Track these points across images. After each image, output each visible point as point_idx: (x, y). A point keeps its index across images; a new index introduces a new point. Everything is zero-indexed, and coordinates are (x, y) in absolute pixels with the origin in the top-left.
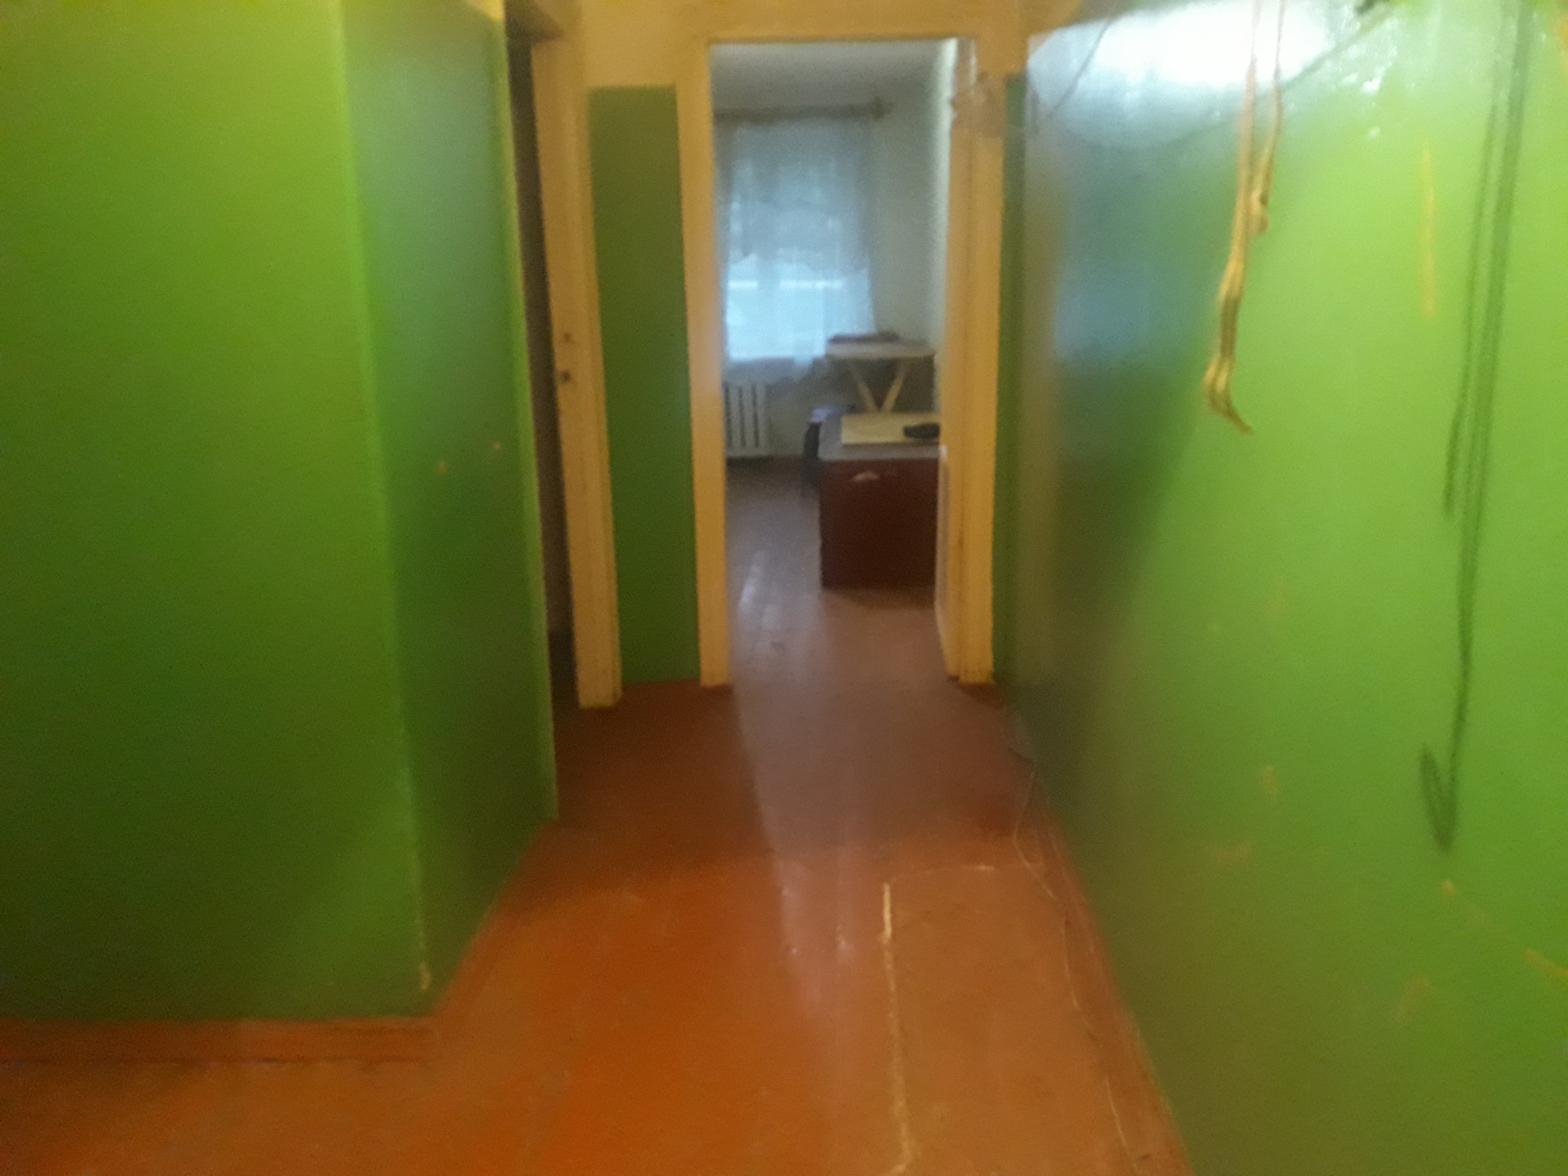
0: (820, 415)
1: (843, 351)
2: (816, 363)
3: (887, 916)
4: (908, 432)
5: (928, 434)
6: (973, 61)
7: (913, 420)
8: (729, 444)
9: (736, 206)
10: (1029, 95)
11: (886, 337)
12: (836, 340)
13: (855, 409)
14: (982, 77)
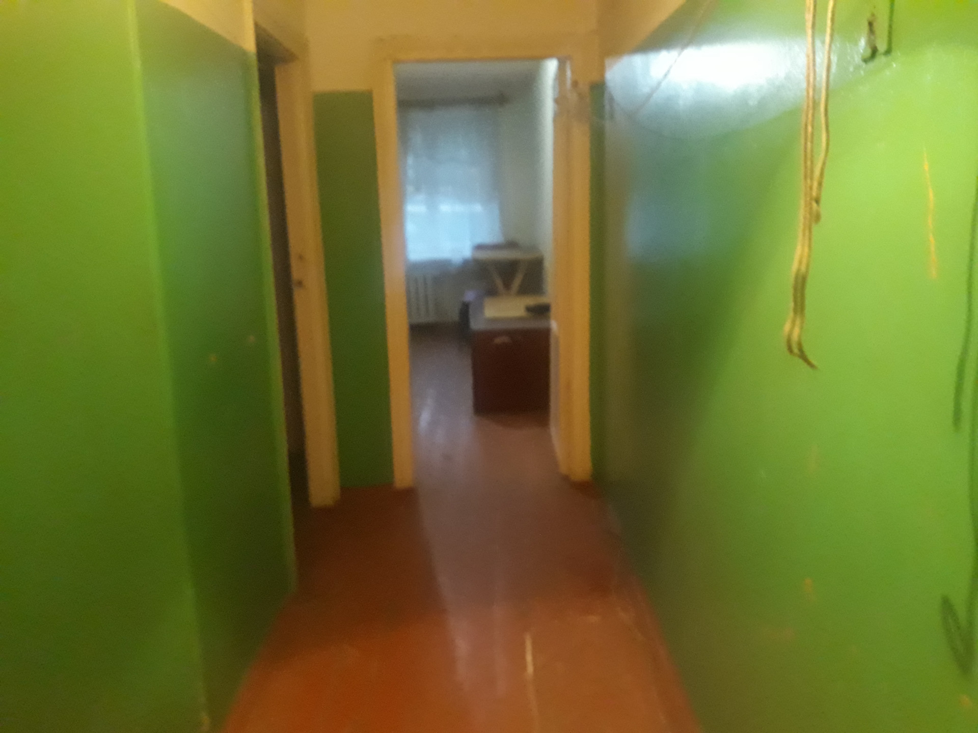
0: (470, 296)
1: (483, 255)
2: (466, 262)
3: (529, 658)
4: (529, 309)
5: (542, 311)
6: (569, 73)
7: (531, 301)
8: (410, 315)
9: (410, 160)
10: (606, 96)
11: (511, 245)
12: (479, 247)
13: (492, 292)
14: (575, 84)
